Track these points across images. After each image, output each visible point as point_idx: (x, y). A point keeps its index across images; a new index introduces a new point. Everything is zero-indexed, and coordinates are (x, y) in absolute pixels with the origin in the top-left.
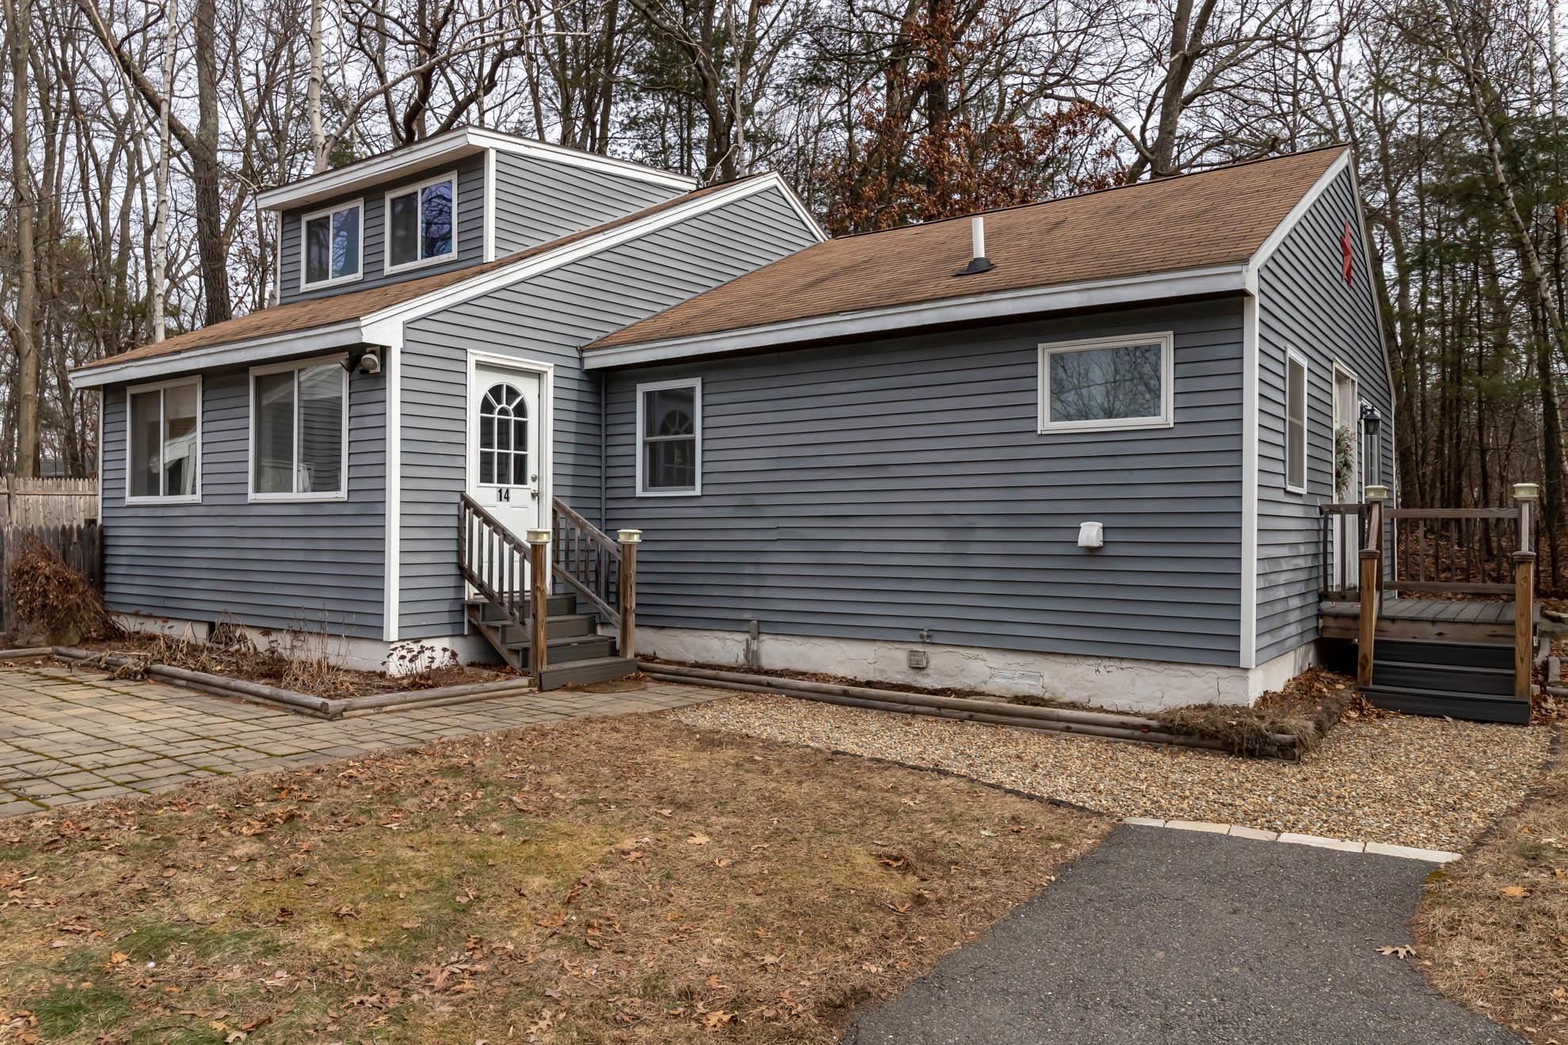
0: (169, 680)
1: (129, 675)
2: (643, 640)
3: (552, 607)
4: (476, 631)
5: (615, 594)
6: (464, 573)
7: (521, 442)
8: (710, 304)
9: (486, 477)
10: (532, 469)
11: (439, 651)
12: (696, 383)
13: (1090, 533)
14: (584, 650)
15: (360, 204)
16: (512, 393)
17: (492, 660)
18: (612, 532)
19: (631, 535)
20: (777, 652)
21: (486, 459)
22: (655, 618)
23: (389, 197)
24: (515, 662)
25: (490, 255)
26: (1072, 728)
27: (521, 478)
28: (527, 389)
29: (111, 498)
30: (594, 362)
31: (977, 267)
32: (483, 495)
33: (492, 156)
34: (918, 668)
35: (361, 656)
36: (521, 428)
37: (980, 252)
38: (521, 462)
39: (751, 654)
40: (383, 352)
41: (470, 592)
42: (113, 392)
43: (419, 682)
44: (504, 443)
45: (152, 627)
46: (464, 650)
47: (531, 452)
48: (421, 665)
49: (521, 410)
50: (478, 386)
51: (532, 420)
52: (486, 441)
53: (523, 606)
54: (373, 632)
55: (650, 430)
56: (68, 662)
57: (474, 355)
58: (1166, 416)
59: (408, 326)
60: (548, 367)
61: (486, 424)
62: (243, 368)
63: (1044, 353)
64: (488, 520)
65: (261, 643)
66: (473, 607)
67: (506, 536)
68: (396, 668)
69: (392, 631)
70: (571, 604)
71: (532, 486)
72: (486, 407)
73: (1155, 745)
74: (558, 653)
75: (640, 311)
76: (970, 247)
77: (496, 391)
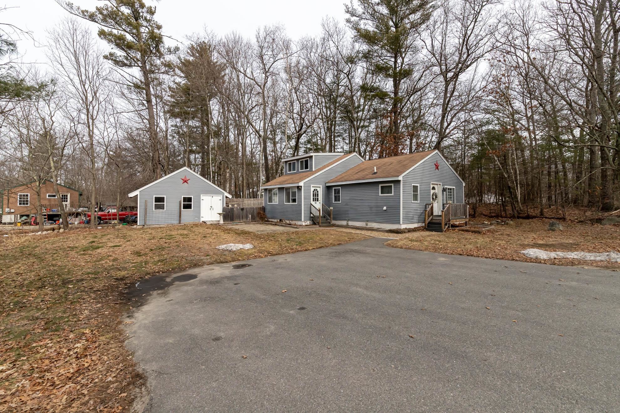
0: (278, 225)
1: (274, 225)
2: (334, 222)
3: (322, 217)
4: (312, 220)
5: (329, 216)
6: (311, 213)
7: (318, 196)
8: (343, 175)
9: (313, 201)
10: (319, 199)
11: (308, 223)
12: (340, 188)
13: (385, 208)
14: (326, 223)
15: (296, 161)
16: (317, 190)
17: (314, 224)
18: (329, 208)
19: (332, 208)
20: (351, 223)
21: (313, 198)
22: (335, 219)
23: (300, 161)
24: (317, 224)
25: (314, 170)
26: (380, 231)
27: (318, 201)
28: (318, 189)
29: (266, 203)
30: (328, 185)
31: (375, 173)
32: (313, 203)
33: (314, 156)
34: (367, 225)
35: (299, 223)
36: (318, 194)
37: (375, 171)
38: (318, 199)
39: (347, 224)
40: (301, 186)
41: (312, 215)
42: (266, 190)
43: (306, 225)
44: (316, 196)
45: (273, 220)
46: (311, 223)
47: (319, 197)
48: (306, 224)
49: (318, 192)
50: (312, 189)
51: (319, 193)
52: (313, 196)
53: (318, 217)
54: (301, 220)
55: (335, 194)
56: (266, 224)
57: (312, 186)
58: (393, 194)
59: (304, 183)
60: (321, 186)
61: (313, 194)
62: (284, 188)
63: (380, 185)
64: (314, 206)
65: (288, 222)
66: (312, 217)
67: (316, 208)
68: (304, 224)
69: (303, 220)
70: (324, 217)
71: (319, 202)
72: (313, 192)
73: (388, 232)
74: (322, 223)
75: (333, 177)
76: (374, 170)
77: (314, 190)
